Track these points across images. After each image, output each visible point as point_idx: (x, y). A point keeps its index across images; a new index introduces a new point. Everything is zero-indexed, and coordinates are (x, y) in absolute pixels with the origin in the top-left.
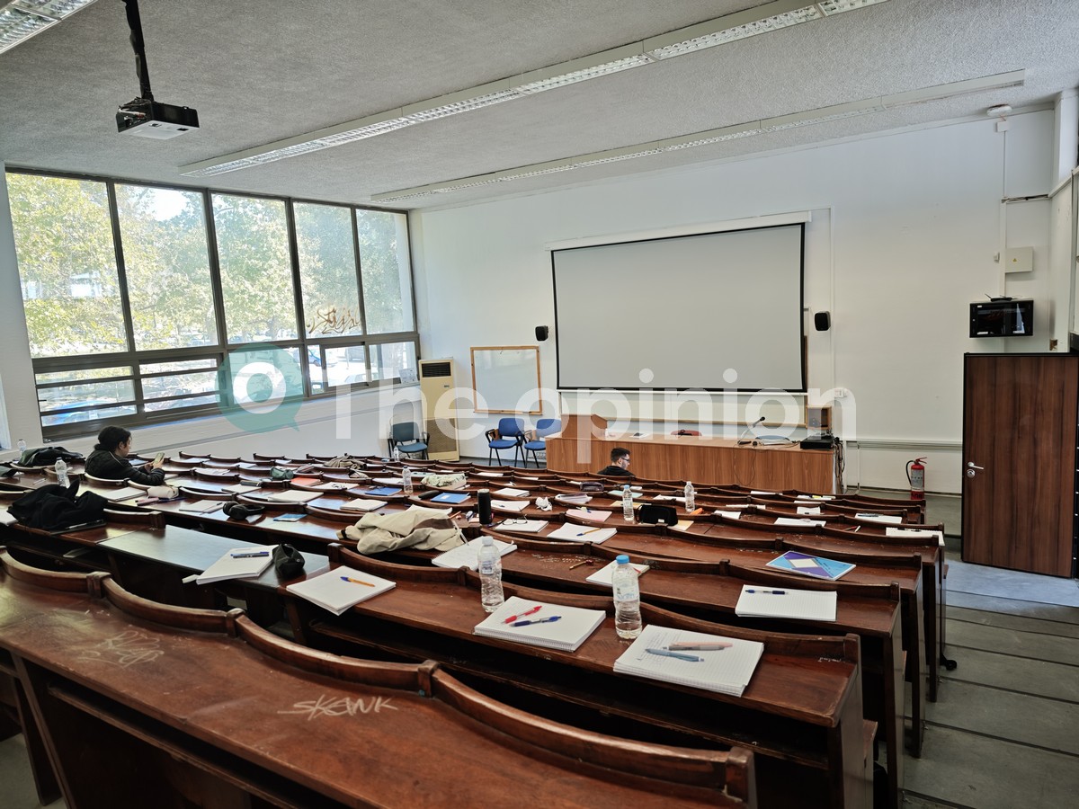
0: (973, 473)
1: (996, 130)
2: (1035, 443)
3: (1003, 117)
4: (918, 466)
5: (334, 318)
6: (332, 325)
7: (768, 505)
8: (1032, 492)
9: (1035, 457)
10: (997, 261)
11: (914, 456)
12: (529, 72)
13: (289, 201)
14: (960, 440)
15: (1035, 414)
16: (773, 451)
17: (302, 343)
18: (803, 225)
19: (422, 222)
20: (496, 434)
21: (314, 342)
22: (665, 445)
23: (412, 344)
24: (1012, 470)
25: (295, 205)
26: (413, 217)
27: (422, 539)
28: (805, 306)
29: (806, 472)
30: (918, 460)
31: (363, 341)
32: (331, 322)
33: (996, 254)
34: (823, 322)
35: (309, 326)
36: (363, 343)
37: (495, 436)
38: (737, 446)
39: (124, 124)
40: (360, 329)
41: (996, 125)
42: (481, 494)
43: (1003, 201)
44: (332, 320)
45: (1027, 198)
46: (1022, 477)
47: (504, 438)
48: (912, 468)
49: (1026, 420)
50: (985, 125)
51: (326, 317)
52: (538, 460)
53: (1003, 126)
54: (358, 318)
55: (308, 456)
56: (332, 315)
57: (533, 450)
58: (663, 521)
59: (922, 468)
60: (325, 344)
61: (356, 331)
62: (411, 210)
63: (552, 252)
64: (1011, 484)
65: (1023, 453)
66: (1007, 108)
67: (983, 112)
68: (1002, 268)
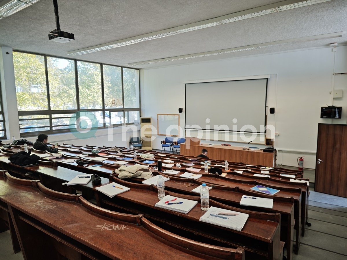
0: (320, 162)
1: (332, 51)
2: (340, 154)
3: (335, 47)
4: (301, 159)
5: (114, 102)
6: (113, 105)
7: (252, 170)
8: (339, 170)
9: (340, 158)
10: (331, 94)
11: (300, 156)
12: (181, 26)
13: (102, 64)
14: (315, 151)
15: (341, 144)
16: (254, 152)
17: (103, 110)
18: (267, 79)
19: (144, 73)
20: (164, 142)
21: (107, 110)
22: (219, 148)
23: (139, 112)
24: (332, 162)
25: (103, 66)
26: (141, 71)
27: (139, 175)
28: (267, 105)
29: (265, 159)
30: (302, 157)
32: (113, 104)
33: (330, 91)
34: (272, 111)
35: (106, 105)
36: (123, 111)
37: (164, 143)
38: (242, 150)
39: (51, 38)
41: (332, 49)
42: (159, 161)
43: (333, 74)
44: (113, 103)
45: (341, 74)
46: (335, 165)
47: (167, 143)
48: (300, 160)
49: (338, 146)
50: (329, 49)
51: (112, 102)
52: (177, 151)
53: (334, 50)
54: (122, 103)
55: (104, 146)
56: (113, 101)
57: (176, 148)
58: (217, 173)
59: (303, 160)
60: (111, 110)
61: (121, 107)
62: (140, 69)
63: (185, 84)
64: (332, 166)
65: (336, 157)
66: (336, 44)
67: (328, 45)
68: (332, 96)
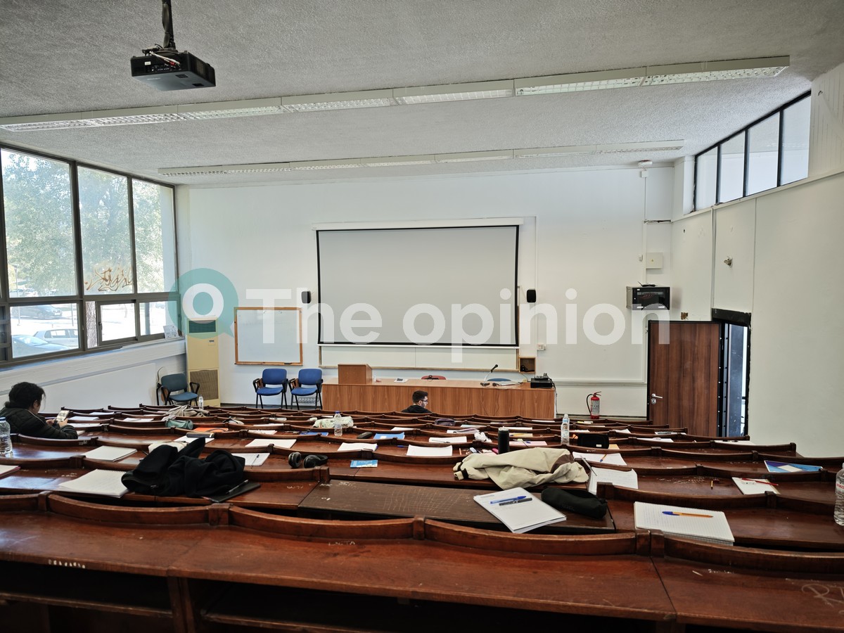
0: (655, 401)
1: (641, 176)
2: (694, 380)
3: (645, 168)
4: (595, 398)
5: (110, 277)
6: (107, 283)
8: (692, 412)
9: (694, 389)
10: (641, 261)
11: (593, 391)
13: (74, 164)
15: (693, 361)
17: (80, 300)
18: (518, 226)
19: (192, 201)
21: (91, 298)
23: (175, 302)
24: (679, 399)
25: (80, 169)
26: (180, 192)
28: (518, 285)
30: (595, 394)
31: (135, 299)
32: (107, 281)
33: (641, 256)
34: (531, 296)
35: (87, 283)
36: (134, 301)
37: (260, 385)
38: (481, 387)
40: (131, 287)
41: (641, 172)
43: (645, 222)
44: (107, 278)
45: (659, 221)
46: (686, 403)
48: (592, 399)
49: (688, 365)
50: (634, 172)
51: (103, 276)
53: (645, 174)
54: (130, 278)
56: (108, 274)
59: (598, 399)
60: (102, 300)
61: (129, 290)
62: (178, 185)
63: (317, 231)
64: (679, 407)
65: (686, 387)
66: (651, 163)
67: (636, 164)
68: (643, 266)
